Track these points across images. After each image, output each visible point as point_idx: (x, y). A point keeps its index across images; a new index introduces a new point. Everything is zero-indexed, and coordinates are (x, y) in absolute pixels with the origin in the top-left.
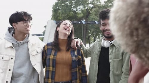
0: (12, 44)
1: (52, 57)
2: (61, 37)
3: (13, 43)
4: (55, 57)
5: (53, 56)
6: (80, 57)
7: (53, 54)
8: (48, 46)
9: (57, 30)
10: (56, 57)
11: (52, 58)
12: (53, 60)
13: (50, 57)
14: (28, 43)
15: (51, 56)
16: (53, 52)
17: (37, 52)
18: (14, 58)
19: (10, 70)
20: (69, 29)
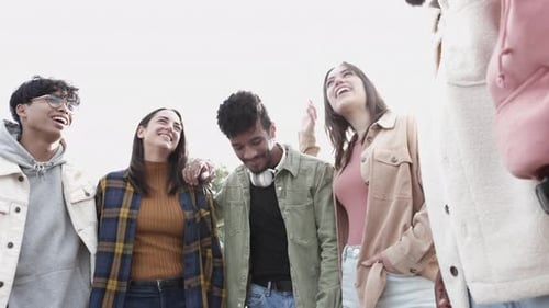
0: (20, 166)
1: (124, 213)
2: (151, 156)
3: (24, 164)
4: (135, 212)
5: (127, 211)
6: (205, 213)
7: (129, 205)
8: (112, 181)
9: (140, 136)
10: (137, 214)
11: (126, 216)
12: (130, 221)
13: (119, 213)
14: (64, 166)
15: (122, 210)
16: (128, 199)
17: (88, 195)
18: (24, 211)
19: (11, 245)
20: (174, 134)
